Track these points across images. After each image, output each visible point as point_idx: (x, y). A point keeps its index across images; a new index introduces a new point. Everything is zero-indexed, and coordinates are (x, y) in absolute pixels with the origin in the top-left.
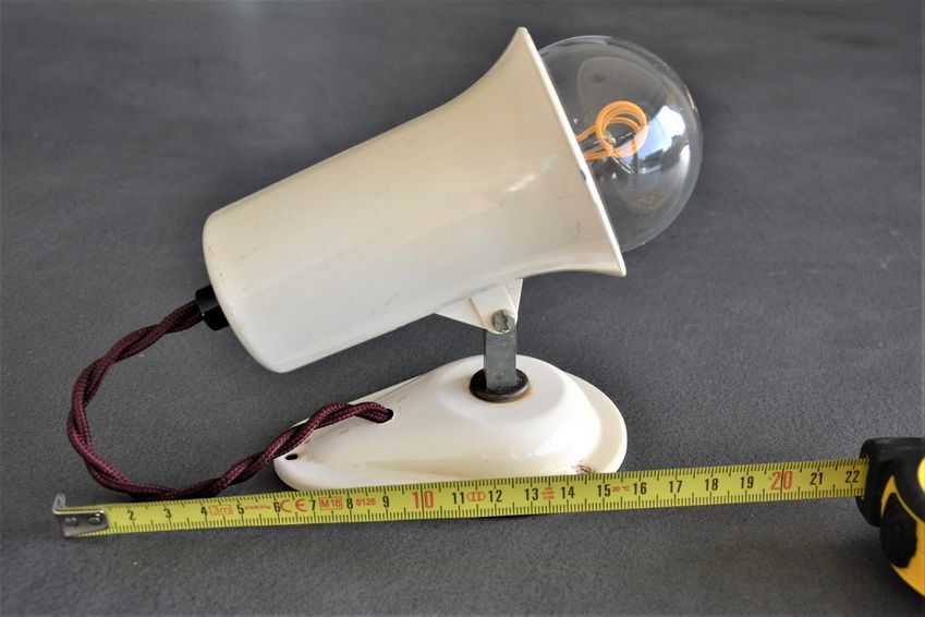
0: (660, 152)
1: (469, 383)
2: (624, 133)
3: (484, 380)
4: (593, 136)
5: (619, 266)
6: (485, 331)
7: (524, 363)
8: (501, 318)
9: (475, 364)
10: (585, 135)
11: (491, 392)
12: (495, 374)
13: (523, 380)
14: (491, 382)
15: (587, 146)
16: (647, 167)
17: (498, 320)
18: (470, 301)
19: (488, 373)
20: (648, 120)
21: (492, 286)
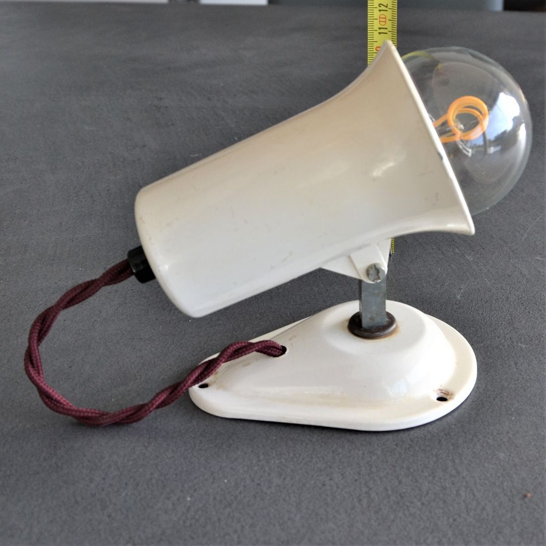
0: (504, 133)
1: (347, 324)
2: (470, 121)
3: (360, 321)
4: (445, 124)
5: (469, 227)
6: (360, 281)
7: (393, 307)
8: (374, 270)
9: (351, 308)
10: (440, 121)
11: (366, 330)
12: (369, 316)
13: (391, 320)
14: (366, 322)
15: (443, 130)
16: (494, 146)
17: (372, 272)
18: (349, 257)
19: (363, 315)
20: (489, 111)
21: (365, 246)
